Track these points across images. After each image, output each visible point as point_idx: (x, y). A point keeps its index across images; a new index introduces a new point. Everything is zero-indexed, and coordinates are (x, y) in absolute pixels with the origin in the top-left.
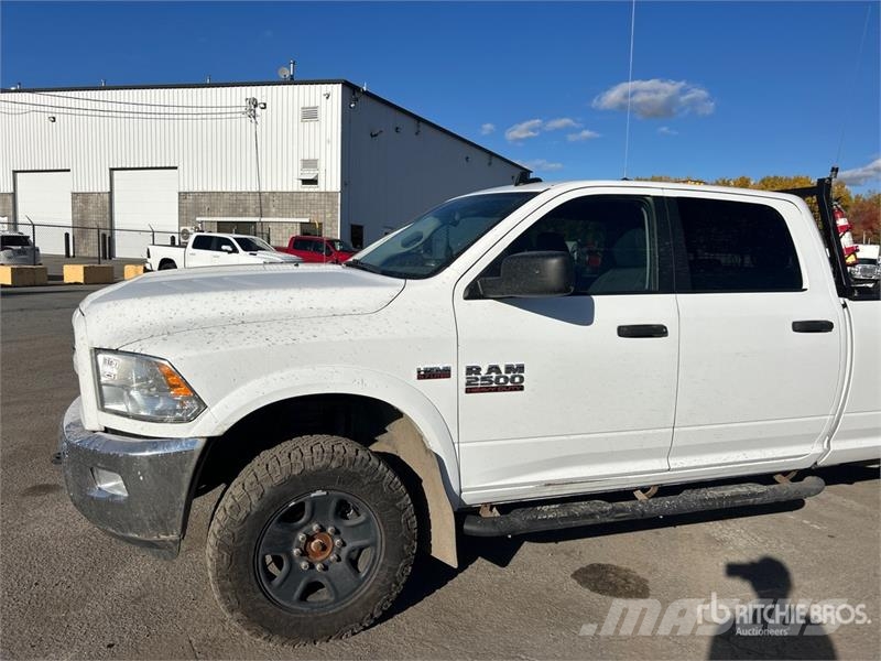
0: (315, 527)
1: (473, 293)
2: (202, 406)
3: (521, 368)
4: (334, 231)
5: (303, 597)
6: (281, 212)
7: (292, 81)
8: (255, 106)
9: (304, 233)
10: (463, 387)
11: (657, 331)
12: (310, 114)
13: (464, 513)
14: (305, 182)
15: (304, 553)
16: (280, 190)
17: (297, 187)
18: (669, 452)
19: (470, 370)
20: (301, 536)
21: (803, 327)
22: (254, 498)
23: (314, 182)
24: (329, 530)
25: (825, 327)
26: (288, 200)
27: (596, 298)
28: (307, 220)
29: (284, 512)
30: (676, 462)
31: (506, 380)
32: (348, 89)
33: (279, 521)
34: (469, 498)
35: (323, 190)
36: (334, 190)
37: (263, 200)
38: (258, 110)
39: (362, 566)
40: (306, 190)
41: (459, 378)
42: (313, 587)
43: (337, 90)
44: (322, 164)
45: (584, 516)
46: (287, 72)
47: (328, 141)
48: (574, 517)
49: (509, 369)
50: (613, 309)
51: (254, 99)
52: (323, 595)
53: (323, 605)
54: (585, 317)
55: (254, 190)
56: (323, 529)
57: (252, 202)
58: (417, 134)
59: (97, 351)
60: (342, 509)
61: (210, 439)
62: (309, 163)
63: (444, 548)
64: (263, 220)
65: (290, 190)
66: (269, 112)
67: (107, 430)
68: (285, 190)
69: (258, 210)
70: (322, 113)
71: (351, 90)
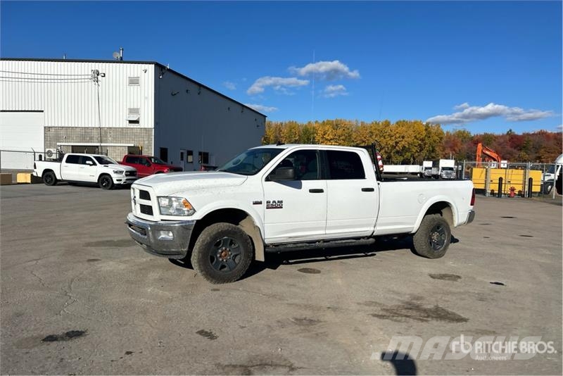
0: (224, 248)
1: (267, 179)
2: (195, 211)
3: (282, 202)
4: (150, 151)
5: (220, 269)
6: (115, 139)
7: (121, 61)
8: (98, 75)
9: (130, 153)
10: (265, 207)
11: (321, 191)
12: (134, 81)
13: (266, 246)
14: (131, 122)
15: (220, 257)
16: (114, 126)
17: (126, 125)
18: (326, 228)
19: (267, 202)
20: (220, 251)
21: (365, 190)
22: (208, 238)
23: (137, 122)
24: (228, 249)
25: (372, 190)
26: (120, 133)
27: (303, 181)
28: (133, 145)
29: (215, 243)
30: (328, 232)
31: (277, 205)
32: (158, 68)
33: (215, 245)
34: (267, 242)
35: (142, 127)
36: (150, 127)
37: (102, 133)
38: (100, 77)
39: (237, 261)
40: (132, 127)
41: (265, 204)
42: (223, 267)
43: (151, 68)
44: (142, 112)
45: (301, 247)
46: (119, 55)
47: (146, 98)
48: (297, 247)
49: (278, 202)
50: (308, 184)
51: (98, 71)
52: (225, 269)
53: (226, 272)
54: (299, 187)
55: (97, 126)
56: (226, 249)
57: (95, 134)
58: (199, 94)
59: (158, 197)
60: (231, 243)
61: (197, 221)
62: (134, 111)
63: (260, 256)
64: (102, 144)
65: (121, 126)
66: (107, 80)
67: (162, 220)
68: (118, 126)
69: (99, 139)
70: (142, 81)
71: (160, 68)
